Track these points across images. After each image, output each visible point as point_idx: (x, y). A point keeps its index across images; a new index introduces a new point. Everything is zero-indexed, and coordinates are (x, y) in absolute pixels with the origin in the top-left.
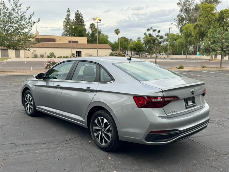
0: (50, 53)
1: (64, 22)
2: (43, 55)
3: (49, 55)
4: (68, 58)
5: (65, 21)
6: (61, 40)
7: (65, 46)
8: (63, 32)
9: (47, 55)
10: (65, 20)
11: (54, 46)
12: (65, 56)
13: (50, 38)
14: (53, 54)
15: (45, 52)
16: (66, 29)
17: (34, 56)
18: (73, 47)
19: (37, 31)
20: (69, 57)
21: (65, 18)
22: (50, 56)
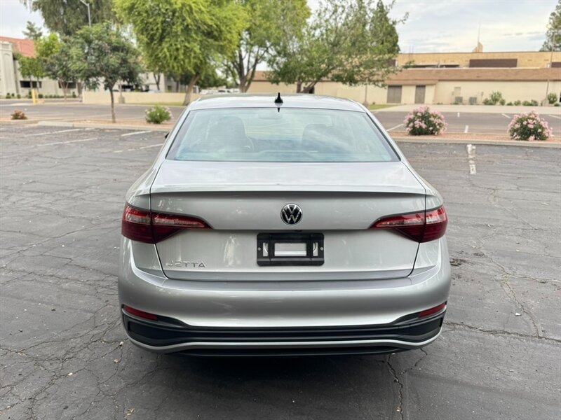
0: (492, 93)
1: (553, 17)
2: (475, 99)
3: (489, 98)
4: (537, 105)
5: (553, 14)
6: (531, 60)
7: (534, 77)
8: (545, 43)
9: (484, 99)
10: (556, 12)
11: (507, 76)
12: (530, 102)
13: (506, 57)
14: (500, 95)
15: (481, 91)
16: (553, 33)
17: (454, 101)
18: (555, 78)
19: (479, 44)
20: (539, 103)
21: (557, 6)
22: (492, 102)
